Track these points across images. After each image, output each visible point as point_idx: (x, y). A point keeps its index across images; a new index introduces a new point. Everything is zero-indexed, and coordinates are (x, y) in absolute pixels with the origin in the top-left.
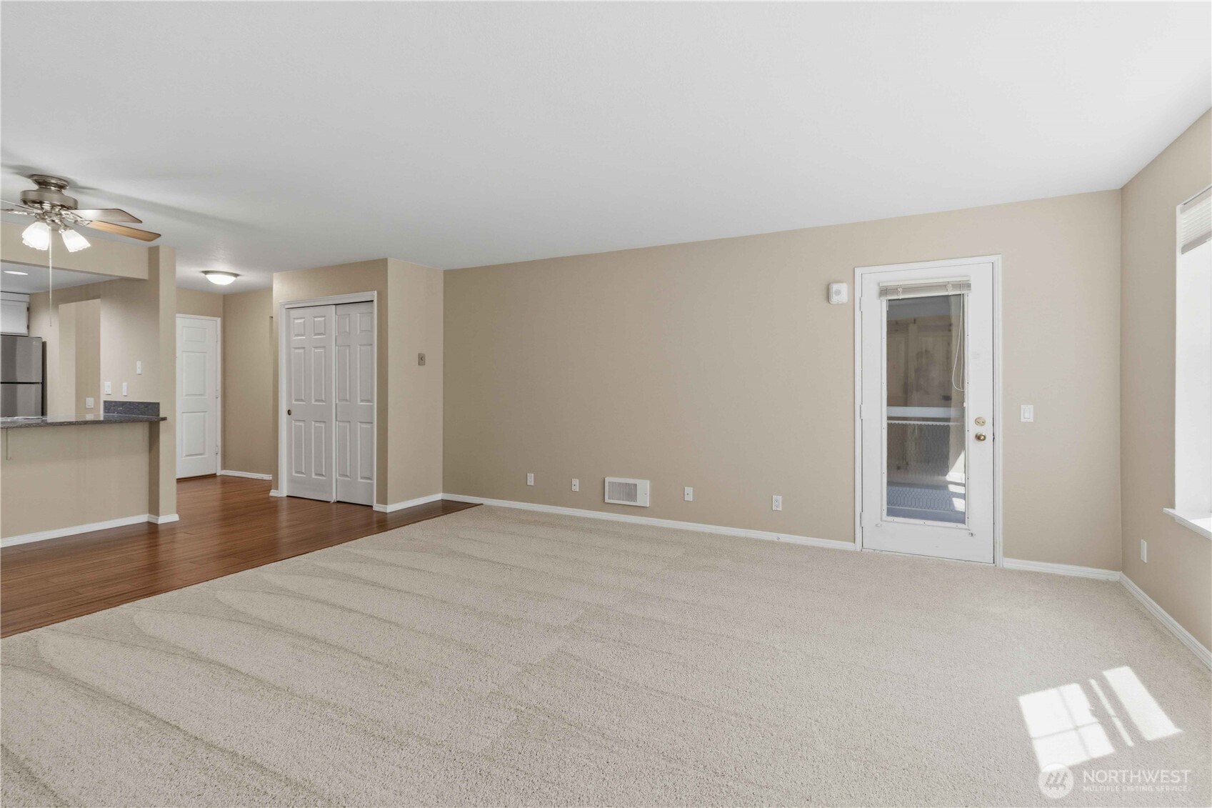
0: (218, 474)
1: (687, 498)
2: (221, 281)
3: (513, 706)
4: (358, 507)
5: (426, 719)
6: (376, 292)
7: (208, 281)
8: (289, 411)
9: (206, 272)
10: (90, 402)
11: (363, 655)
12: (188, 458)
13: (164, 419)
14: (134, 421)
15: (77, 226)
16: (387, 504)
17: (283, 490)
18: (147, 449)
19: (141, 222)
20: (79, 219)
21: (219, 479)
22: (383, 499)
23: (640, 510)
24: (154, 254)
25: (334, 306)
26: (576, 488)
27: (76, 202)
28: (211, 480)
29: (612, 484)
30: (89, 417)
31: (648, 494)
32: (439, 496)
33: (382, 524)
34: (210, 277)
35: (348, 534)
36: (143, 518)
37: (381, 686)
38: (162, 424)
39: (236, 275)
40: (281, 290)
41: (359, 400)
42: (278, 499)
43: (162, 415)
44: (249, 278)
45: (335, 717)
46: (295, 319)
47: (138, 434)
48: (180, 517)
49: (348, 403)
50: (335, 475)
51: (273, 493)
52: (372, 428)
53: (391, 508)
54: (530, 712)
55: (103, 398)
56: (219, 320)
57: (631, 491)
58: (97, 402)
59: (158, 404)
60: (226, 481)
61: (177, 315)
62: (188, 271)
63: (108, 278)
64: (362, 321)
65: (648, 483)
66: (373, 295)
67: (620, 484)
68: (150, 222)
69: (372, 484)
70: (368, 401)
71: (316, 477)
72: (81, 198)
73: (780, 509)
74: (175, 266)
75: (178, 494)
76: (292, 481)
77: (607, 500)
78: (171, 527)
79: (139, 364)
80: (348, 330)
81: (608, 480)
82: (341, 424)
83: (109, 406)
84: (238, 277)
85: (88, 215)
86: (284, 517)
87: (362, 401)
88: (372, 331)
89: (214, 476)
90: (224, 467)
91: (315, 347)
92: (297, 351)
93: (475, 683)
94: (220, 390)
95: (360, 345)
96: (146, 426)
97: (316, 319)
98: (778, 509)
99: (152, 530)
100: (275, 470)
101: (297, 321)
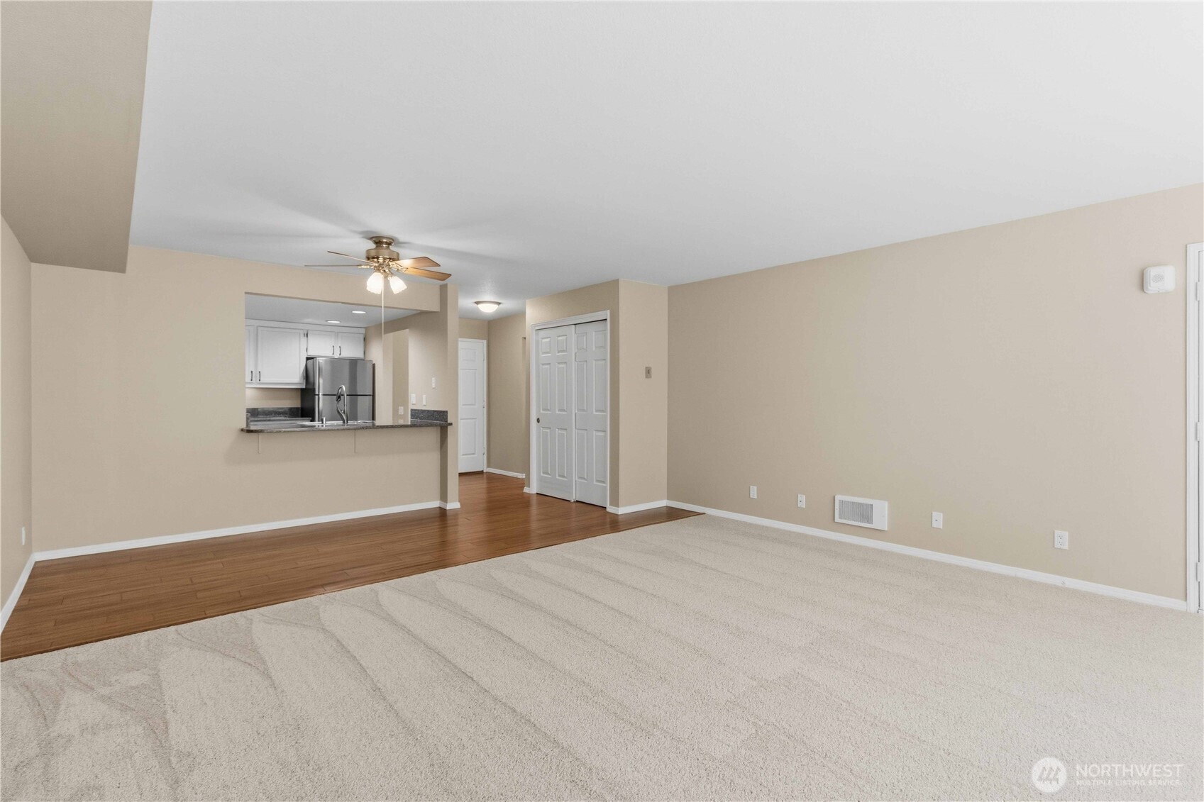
0: (485, 471)
1: (935, 525)
2: (488, 309)
3: (752, 720)
4: (595, 508)
5: (668, 714)
6: (609, 311)
7: (478, 309)
8: (538, 419)
9: (477, 303)
10: (401, 410)
11: (608, 643)
12: (466, 456)
13: (451, 424)
14: (431, 425)
15: (398, 273)
16: (618, 507)
17: (533, 489)
18: (439, 447)
19: (439, 265)
20: (400, 268)
21: (485, 476)
22: (615, 502)
23: (877, 533)
24: (443, 289)
25: (574, 326)
26: (802, 504)
27: (398, 254)
28: (478, 476)
29: (841, 502)
30: (401, 422)
31: (886, 515)
32: (663, 503)
33: (615, 524)
34: (480, 306)
35: (588, 531)
36: (436, 504)
37: (626, 674)
38: (449, 427)
39: (500, 303)
40: (533, 314)
41: (594, 411)
42: (530, 495)
43: (449, 422)
44: (509, 305)
45: (590, 695)
46: (543, 338)
47: (431, 436)
48: (461, 505)
49: (585, 413)
50: (575, 478)
51: (526, 490)
52: (605, 436)
53: (622, 510)
54: (770, 728)
55: (411, 407)
56: (485, 342)
57: (865, 513)
58: (406, 410)
59: (447, 412)
60: (491, 478)
61: (460, 339)
62: (466, 303)
63: (415, 312)
64: (596, 338)
65: (886, 504)
66: (607, 314)
67: (854, 503)
68: (446, 265)
69: (606, 487)
70: (603, 411)
71: (560, 478)
72: (401, 251)
73: (1066, 547)
74: (458, 299)
75: (459, 485)
76: (541, 480)
77: (837, 519)
78: (455, 512)
79: (433, 379)
80: (585, 347)
81: (838, 498)
82: (580, 432)
83: (415, 414)
84: (501, 305)
85: (406, 263)
86: (534, 510)
87: (597, 411)
88: (604, 347)
89: (481, 473)
90: (489, 466)
91: (558, 363)
92: (544, 367)
93: (711, 688)
94: (485, 400)
95: (596, 360)
96: (439, 428)
97: (560, 338)
98: (1062, 547)
99: (443, 513)
100: (527, 469)
101: (544, 340)
